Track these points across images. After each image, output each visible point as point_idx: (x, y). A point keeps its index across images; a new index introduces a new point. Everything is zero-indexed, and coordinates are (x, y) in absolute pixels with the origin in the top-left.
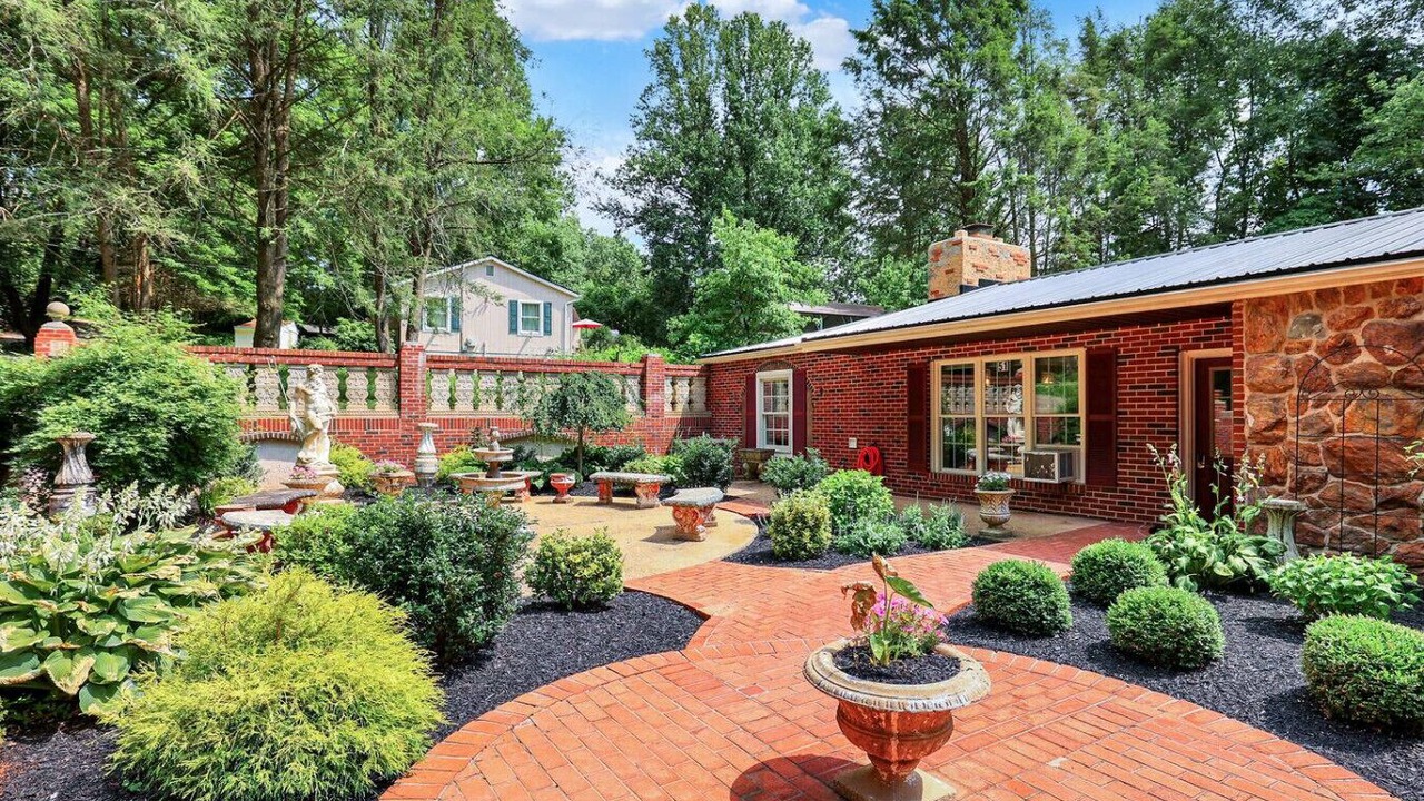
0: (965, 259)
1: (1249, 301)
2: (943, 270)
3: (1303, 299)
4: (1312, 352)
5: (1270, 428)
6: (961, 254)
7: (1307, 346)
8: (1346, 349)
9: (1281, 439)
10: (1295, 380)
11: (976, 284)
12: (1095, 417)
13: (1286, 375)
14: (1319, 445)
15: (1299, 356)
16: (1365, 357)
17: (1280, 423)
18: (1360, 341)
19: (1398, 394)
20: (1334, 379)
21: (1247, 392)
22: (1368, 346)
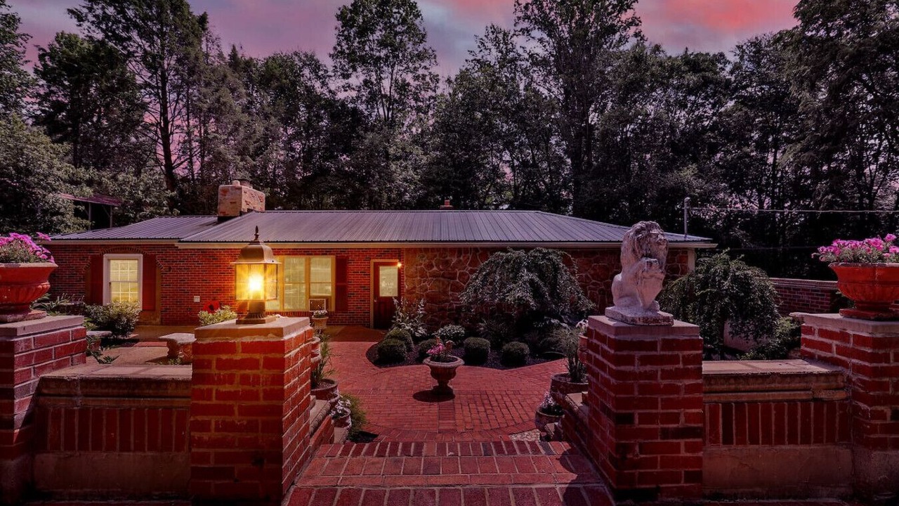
0: (243, 197)
1: (406, 249)
2: (228, 201)
3: (420, 249)
4: (422, 266)
5: (412, 289)
6: (241, 195)
7: (421, 264)
8: (431, 266)
9: (414, 293)
10: (418, 274)
11: (246, 211)
12: (339, 284)
13: (416, 273)
14: (424, 294)
15: (419, 267)
16: (435, 269)
17: (415, 288)
18: (434, 264)
19: (442, 279)
20: (428, 274)
21: (405, 278)
22: (436, 265)
